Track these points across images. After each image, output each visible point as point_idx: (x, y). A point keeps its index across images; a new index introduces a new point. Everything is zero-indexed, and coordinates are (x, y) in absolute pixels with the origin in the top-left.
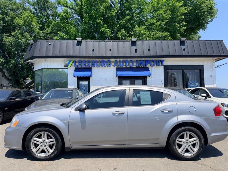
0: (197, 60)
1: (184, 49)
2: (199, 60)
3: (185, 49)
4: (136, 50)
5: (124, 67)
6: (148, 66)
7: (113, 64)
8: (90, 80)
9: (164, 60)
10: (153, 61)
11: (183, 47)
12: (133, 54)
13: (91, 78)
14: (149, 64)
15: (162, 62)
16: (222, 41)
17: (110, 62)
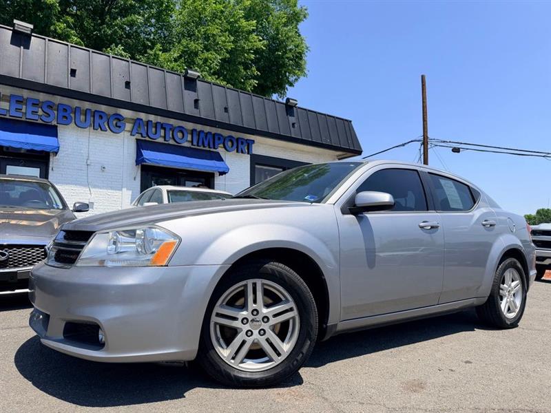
0: (309, 152)
1: (293, 124)
2: (312, 152)
3: (296, 126)
4: (196, 101)
5: (161, 140)
6: (221, 150)
7: (129, 126)
8: (51, 166)
9: (253, 142)
10: (231, 138)
11: (292, 119)
12: (189, 110)
13: (51, 159)
14: (222, 145)
15: (250, 143)
16: (351, 121)
17: (119, 118)
